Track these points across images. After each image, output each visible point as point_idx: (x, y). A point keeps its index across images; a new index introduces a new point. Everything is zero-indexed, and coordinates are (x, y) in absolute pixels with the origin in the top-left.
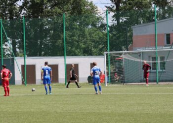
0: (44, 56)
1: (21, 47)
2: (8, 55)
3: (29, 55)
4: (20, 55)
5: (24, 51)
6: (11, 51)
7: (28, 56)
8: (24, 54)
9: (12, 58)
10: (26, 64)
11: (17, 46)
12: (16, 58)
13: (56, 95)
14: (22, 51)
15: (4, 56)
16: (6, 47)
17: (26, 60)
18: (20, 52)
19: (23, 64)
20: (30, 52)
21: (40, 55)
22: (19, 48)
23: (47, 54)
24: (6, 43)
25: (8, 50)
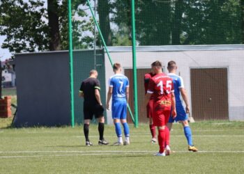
0: (186, 43)
1: (123, 19)
2: (88, 40)
3: (146, 42)
4: (120, 40)
5: (131, 29)
6: (97, 29)
7: (141, 44)
8: (131, 39)
9: (97, 48)
10: (139, 65)
11: (111, 15)
12: (109, 49)
13: (223, 155)
14: (125, 29)
15: (76, 44)
16: (81, 19)
17: (137, 54)
18: (121, 33)
19: (130, 66)
20: (147, 32)
21: (176, 42)
22: (117, 21)
23: (194, 39)
24: (81, 7)
25: (88, 27)
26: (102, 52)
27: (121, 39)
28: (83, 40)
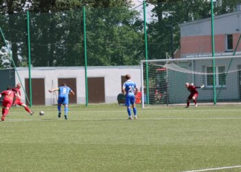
0: (56, 65)
1: (24, 54)
2: (6, 64)
3: (36, 65)
5: (28, 59)
6: (11, 58)
7: (34, 66)
8: (28, 63)
9: (11, 68)
10: (32, 77)
11: (18, 52)
12: (17, 68)
13: (74, 121)
14: (25, 58)
16: (3, 53)
17: (32, 71)
18: (24, 61)
19: (28, 77)
20: (37, 60)
21: (51, 65)
22: (21, 55)
23: (60, 64)
24: (3, 48)
25: (7, 58)
26: (14, 70)
27: (23, 64)
28: (5, 64)
